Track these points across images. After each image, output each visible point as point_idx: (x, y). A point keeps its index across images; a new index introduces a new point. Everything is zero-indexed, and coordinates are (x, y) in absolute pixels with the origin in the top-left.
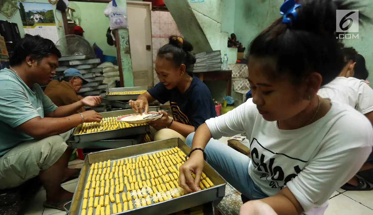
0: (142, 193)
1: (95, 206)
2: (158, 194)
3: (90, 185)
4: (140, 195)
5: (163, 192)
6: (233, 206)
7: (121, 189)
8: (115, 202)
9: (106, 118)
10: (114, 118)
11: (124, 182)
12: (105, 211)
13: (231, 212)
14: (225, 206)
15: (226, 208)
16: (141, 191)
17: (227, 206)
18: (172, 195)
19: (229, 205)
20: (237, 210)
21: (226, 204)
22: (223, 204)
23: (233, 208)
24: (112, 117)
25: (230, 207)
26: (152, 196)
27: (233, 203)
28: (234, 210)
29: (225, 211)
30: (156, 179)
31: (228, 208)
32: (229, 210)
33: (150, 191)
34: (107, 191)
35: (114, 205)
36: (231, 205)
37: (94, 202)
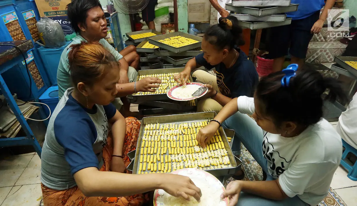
0: (178, 158)
1: (147, 162)
2: (189, 161)
3: (145, 144)
4: (177, 160)
5: (192, 160)
6: (257, 170)
7: (165, 152)
8: (159, 161)
9: (158, 74)
10: (164, 74)
11: (167, 146)
12: (153, 166)
13: (254, 175)
14: (250, 169)
15: (250, 170)
16: (178, 156)
17: (251, 169)
18: (198, 164)
19: (253, 169)
20: (259, 175)
21: (251, 168)
22: (249, 166)
23: (256, 172)
24: (163, 74)
25: (255, 171)
26: (185, 162)
27: (258, 168)
28: (257, 174)
29: (249, 173)
30: (190, 148)
31: (252, 172)
32: (252, 174)
33: (184, 158)
34: (155, 152)
35: (159, 164)
36: (256, 170)
37: (147, 158)
